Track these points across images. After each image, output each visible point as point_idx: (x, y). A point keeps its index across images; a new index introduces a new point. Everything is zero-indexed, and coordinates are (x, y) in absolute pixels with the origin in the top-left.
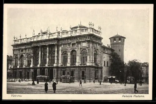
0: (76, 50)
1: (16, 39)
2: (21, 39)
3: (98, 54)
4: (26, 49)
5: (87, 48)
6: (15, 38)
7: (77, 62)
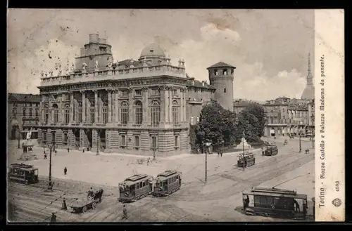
0: (142, 101)
1: (45, 76)
2: (53, 78)
3: (180, 106)
4: (61, 95)
5: (159, 98)
6: (42, 75)
7: (143, 122)
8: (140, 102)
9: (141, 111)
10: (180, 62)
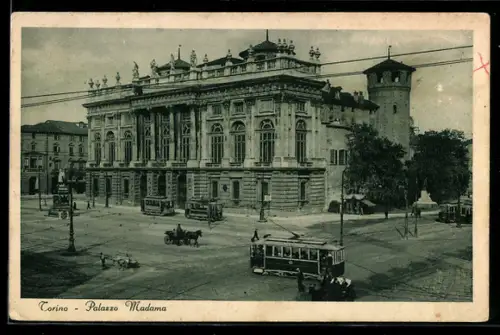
0: (245, 122)
1: (95, 88)
2: (107, 89)
3: (310, 131)
4: (118, 116)
5: (273, 115)
6: (92, 85)
7: (247, 157)
8: (241, 123)
9: (244, 139)
10: (312, 54)
